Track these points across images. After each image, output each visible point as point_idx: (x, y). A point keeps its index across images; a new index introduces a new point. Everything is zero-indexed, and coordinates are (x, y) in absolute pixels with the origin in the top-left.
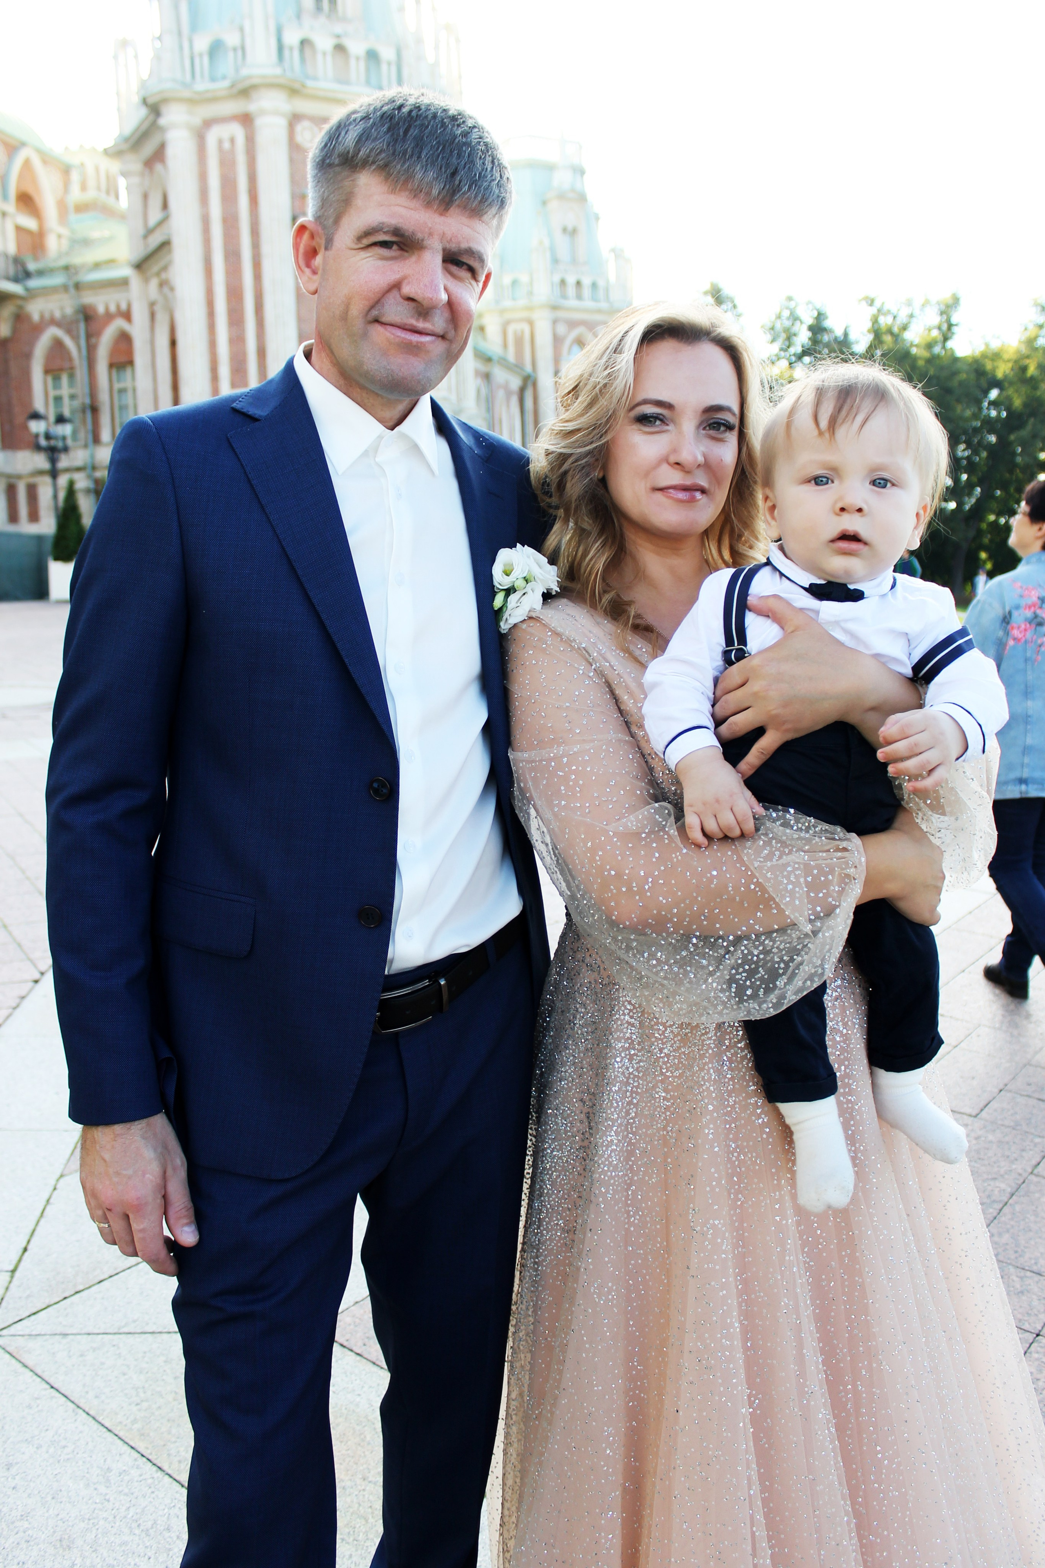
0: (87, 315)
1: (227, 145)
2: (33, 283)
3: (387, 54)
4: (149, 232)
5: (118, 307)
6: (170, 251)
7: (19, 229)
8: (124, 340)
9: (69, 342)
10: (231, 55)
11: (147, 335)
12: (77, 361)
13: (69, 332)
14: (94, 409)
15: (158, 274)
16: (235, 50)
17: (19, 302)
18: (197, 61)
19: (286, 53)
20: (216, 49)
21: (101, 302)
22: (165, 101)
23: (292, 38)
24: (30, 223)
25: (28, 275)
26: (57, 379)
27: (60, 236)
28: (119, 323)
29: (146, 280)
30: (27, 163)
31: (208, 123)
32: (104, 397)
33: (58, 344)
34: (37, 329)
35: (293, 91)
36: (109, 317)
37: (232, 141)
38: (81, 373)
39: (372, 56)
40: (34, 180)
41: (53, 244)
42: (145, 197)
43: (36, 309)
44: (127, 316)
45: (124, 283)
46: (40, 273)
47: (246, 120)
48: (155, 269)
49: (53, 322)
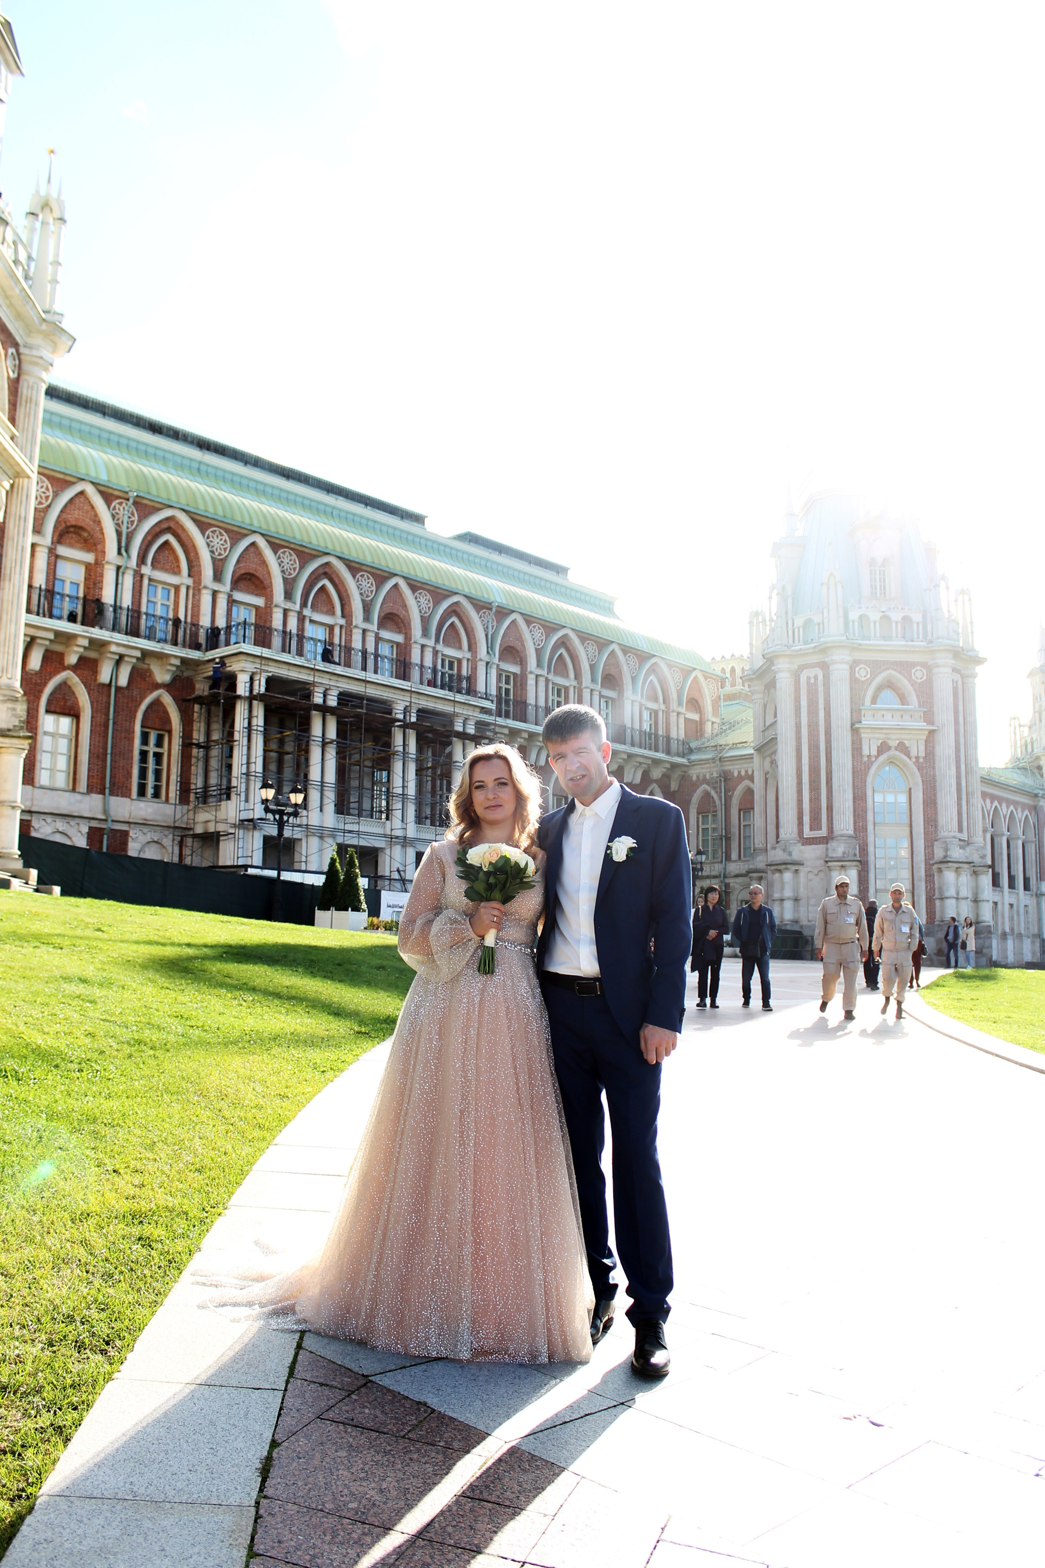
0: (726, 777)
1: (812, 681)
2: (694, 757)
3: (917, 617)
4: (766, 729)
5: (746, 772)
6: (776, 744)
7: (686, 720)
8: (750, 792)
9: (713, 793)
10: (817, 627)
11: (763, 793)
12: (719, 808)
13: (714, 788)
14: (728, 839)
15: (770, 755)
16: (819, 624)
17: (684, 769)
18: (796, 631)
19: (851, 624)
20: (808, 623)
21: (735, 769)
22: (777, 656)
23: (854, 615)
24: (695, 717)
25: (691, 751)
26: (705, 818)
27: (713, 723)
28: (747, 782)
29: (764, 758)
30: (696, 678)
31: (802, 668)
32: (735, 830)
33: (707, 794)
34: (695, 786)
35: (854, 649)
36: (740, 779)
37: (816, 678)
38: (721, 815)
39: (906, 619)
40: (700, 690)
41: (708, 728)
42: (765, 706)
43: (694, 773)
44: (751, 778)
45: (750, 757)
46: (699, 750)
47: (824, 666)
48: (769, 752)
49: (705, 781)
